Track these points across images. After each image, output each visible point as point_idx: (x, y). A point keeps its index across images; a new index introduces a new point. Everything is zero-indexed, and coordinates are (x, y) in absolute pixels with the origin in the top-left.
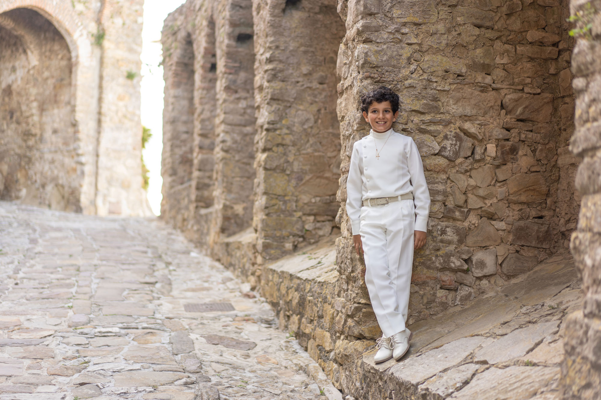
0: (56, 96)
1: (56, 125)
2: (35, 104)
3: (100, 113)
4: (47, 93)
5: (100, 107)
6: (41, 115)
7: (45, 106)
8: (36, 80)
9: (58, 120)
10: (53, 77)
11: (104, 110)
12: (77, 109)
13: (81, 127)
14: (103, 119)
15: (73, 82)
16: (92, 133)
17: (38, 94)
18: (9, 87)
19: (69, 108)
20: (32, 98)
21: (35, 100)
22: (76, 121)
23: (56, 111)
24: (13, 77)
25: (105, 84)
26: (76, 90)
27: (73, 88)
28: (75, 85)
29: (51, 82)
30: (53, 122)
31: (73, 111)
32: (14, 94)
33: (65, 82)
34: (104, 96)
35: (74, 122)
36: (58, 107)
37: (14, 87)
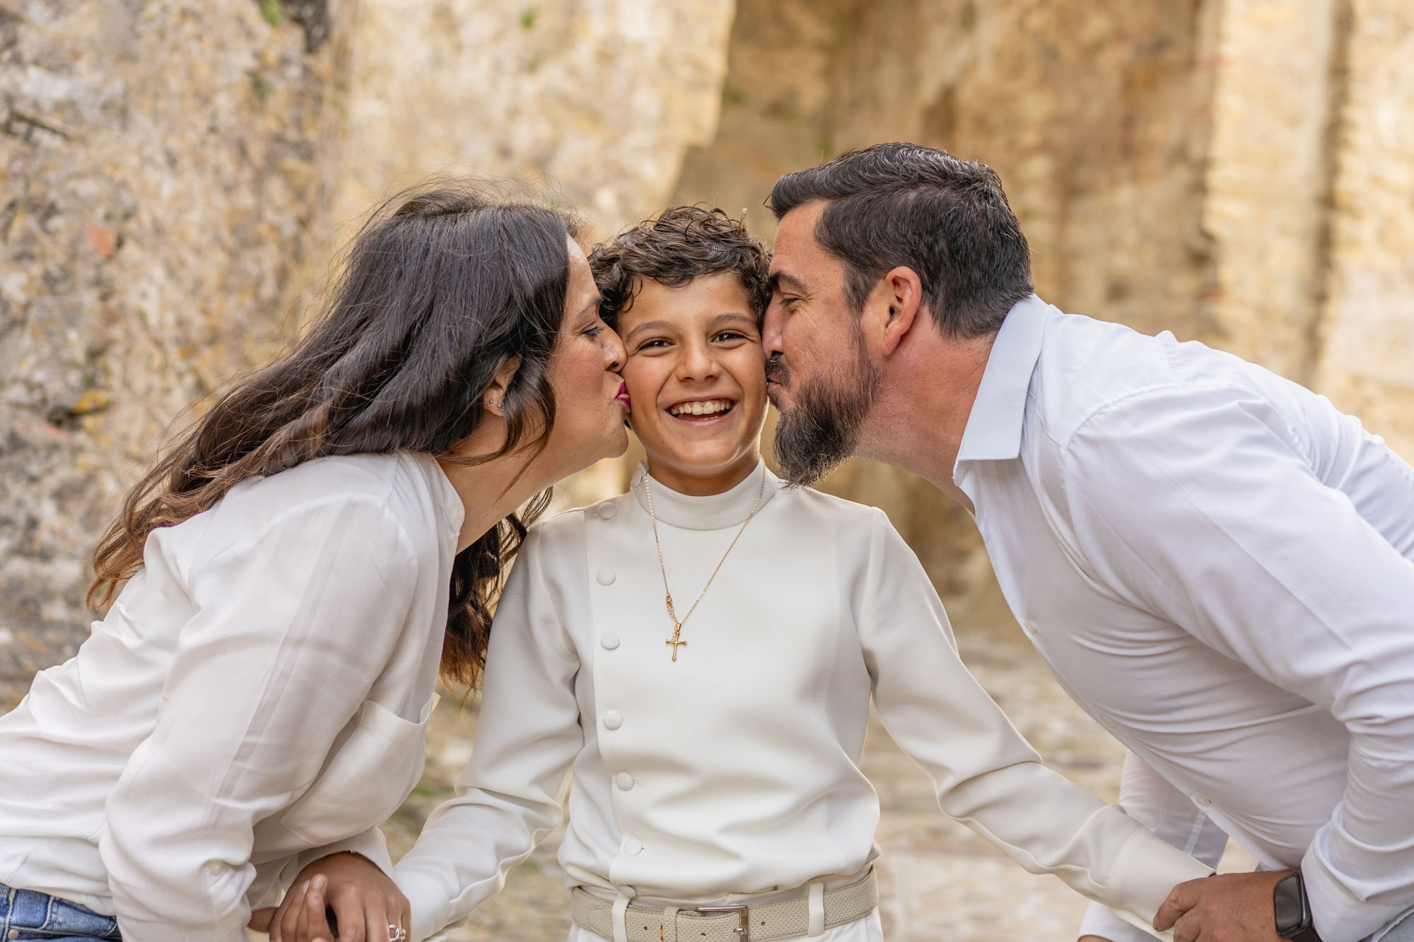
0: (1129, 122)
1: (1123, 263)
2: (1039, 167)
3: (1328, 201)
4: (1095, 110)
5: (1331, 169)
6: (1063, 218)
7: (1084, 175)
8: (1051, 54)
9: (1130, 236)
10: (1120, 36)
11: (1350, 184)
12: (1217, 177)
13: (1230, 271)
14: (1344, 226)
15: (1205, 49)
16: (1287, 297)
17: (1057, 120)
18: (948, 95)
19: (1182, 176)
20: (1030, 138)
21: (1045, 147)
22: (1208, 237)
23: (1125, 195)
24: (962, 53)
25: (1360, 55)
26: (1213, 85)
27: (1199, 80)
28: (1215, 63)
29: (1112, 60)
30: (1113, 245)
31: (1199, 189)
32: (964, 125)
33: (1173, 56)
34: (1353, 113)
35: (1198, 243)
36: (1136, 178)
37: (967, 96)
